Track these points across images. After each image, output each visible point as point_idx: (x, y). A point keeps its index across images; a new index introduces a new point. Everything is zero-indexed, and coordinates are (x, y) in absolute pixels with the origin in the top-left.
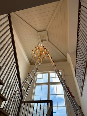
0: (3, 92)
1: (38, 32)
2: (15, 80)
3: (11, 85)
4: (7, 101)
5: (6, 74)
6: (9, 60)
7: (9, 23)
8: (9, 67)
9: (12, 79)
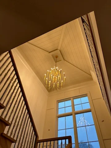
0: (11, 134)
1: (50, 52)
2: (25, 117)
3: (20, 124)
4: (16, 143)
5: (12, 113)
6: (14, 95)
7: (9, 56)
8: (15, 104)
9: (20, 117)
